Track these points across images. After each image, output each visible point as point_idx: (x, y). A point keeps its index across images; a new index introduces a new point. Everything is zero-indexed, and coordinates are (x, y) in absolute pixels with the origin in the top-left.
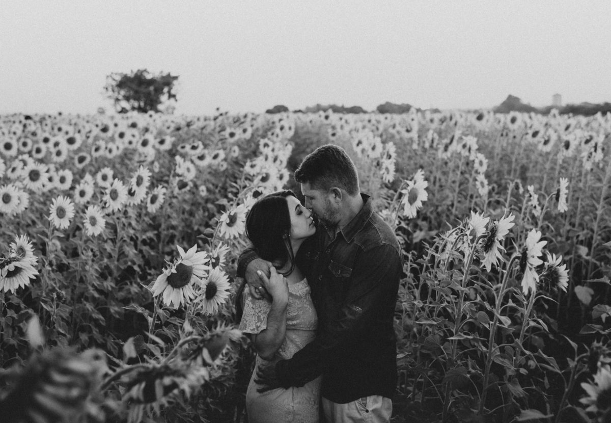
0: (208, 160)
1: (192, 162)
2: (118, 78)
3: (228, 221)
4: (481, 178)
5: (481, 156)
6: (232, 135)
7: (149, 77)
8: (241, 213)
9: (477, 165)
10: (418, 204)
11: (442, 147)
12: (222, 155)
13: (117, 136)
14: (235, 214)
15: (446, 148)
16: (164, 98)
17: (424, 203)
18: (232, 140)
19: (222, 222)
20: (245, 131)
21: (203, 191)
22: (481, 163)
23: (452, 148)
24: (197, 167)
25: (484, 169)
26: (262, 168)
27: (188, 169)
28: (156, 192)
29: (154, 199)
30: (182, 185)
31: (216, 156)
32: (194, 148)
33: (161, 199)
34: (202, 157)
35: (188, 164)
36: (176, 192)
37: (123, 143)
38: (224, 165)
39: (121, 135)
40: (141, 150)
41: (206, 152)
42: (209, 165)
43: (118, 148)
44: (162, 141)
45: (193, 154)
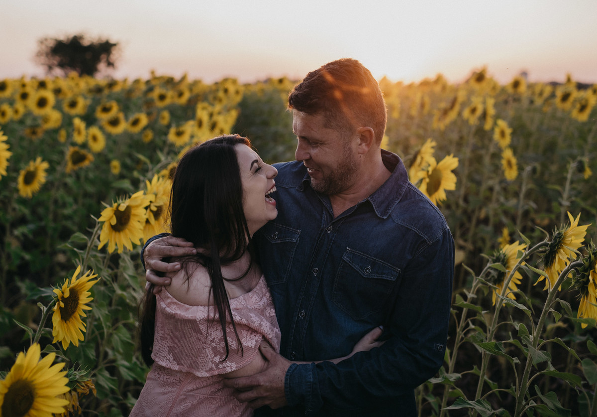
0: (123, 127)
1: (101, 128)
2: (51, 44)
3: (114, 222)
4: (508, 154)
5: (502, 124)
6: (162, 97)
7: (86, 42)
8: (137, 206)
9: (497, 136)
11: (437, 114)
12: (144, 121)
13: (17, 97)
14: (128, 208)
16: (102, 66)
18: (160, 104)
19: (103, 223)
20: (181, 94)
21: (115, 167)
22: (503, 134)
23: (453, 115)
24: (108, 136)
25: (507, 140)
26: (192, 137)
27: (95, 138)
28: (31, 166)
29: (30, 178)
30: (78, 159)
31: (136, 122)
32: (106, 110)
33: (42, 177)
34: (114, 122)
35: (94, 130)
36: (70, 167)
37: (25, 107)
38: (149, 136)
39: (24, 96)
40: (37, 111)
41: (121, 116)
42: (126, 133)
43: (16, 112)
44: (73, 104)
45: (103, 117)
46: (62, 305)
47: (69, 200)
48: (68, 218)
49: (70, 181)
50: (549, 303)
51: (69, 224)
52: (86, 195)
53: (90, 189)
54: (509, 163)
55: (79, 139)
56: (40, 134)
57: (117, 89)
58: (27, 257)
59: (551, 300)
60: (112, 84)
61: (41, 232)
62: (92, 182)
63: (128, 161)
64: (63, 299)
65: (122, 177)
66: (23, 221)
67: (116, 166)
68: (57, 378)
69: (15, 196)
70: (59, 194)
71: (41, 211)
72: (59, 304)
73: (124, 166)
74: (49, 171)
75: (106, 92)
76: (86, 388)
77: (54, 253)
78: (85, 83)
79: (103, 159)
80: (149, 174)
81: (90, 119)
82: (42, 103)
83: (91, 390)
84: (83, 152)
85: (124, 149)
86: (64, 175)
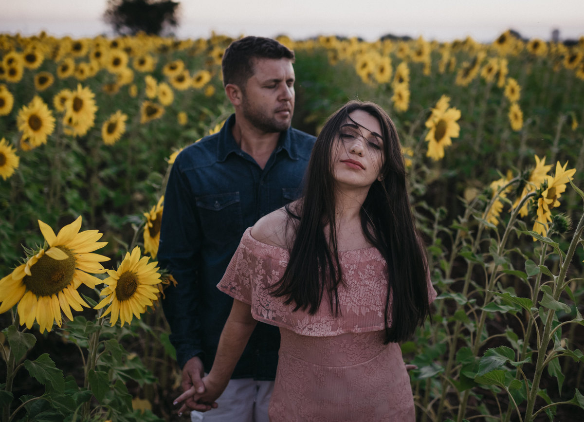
0: (188, 83)
4: (515, 109)
5: (512, 82)
7: (150, 1)
9: (507, 93)
10: (446, 141)
11: (460, 73)
12: (206, 78)
15: (467, 72)
17: (453, 140)
22: (513, 91)
23: (473, 74)
25: (516, 97)
27: (164, 94)
28: (113, 119)
29: (111, 129)
30: (151, 112)
31: (199, 79)
32: (173, 68)
33: (121, 128)
34: (181, 79)
35: (164, 87)
36: (144, 119)
37: (100, 64)
38: (211, 91)
39: (98, 55)
40: (112, 69)
41: (186, 74)
42: (191, 89)
43: (92, 69)
44: (142, 62)
45: (171, 75)
46: (151, 225)
47: (144, 147)
48: (145, 162)
49: (144, 131)
50: (512, 222)
51: (145, 167)
52: (158, 142)
53: (162, 137)
54: (516, 116)
55: (151, 94)
56: (116, 90)
57: (181, 48)
58: (112, 194)
59: (513, 220)
60: (177, 44)
61: (121, 174)
62: (162, 131)
63: (194, 114)
64: (152, 221)
65: (188, 127)
66: (103, 165)
67: (183, 118)
68: (152, 272)
69: (99, 144)
70: (135, 142)
71: (120, 157)
72: (148, 225)
73: (190, 117)
74: (128, 122)
75: (171, 51)
76: (168, 281)
77: (133, 192)
78: (152, 43)
79: (172, 112)
80: (212, 125)
81: (159, 76)
82: (117, 62)
83: (172, 282)
84: (155, 106)
85: (188, 102)
86: (140, 126)
